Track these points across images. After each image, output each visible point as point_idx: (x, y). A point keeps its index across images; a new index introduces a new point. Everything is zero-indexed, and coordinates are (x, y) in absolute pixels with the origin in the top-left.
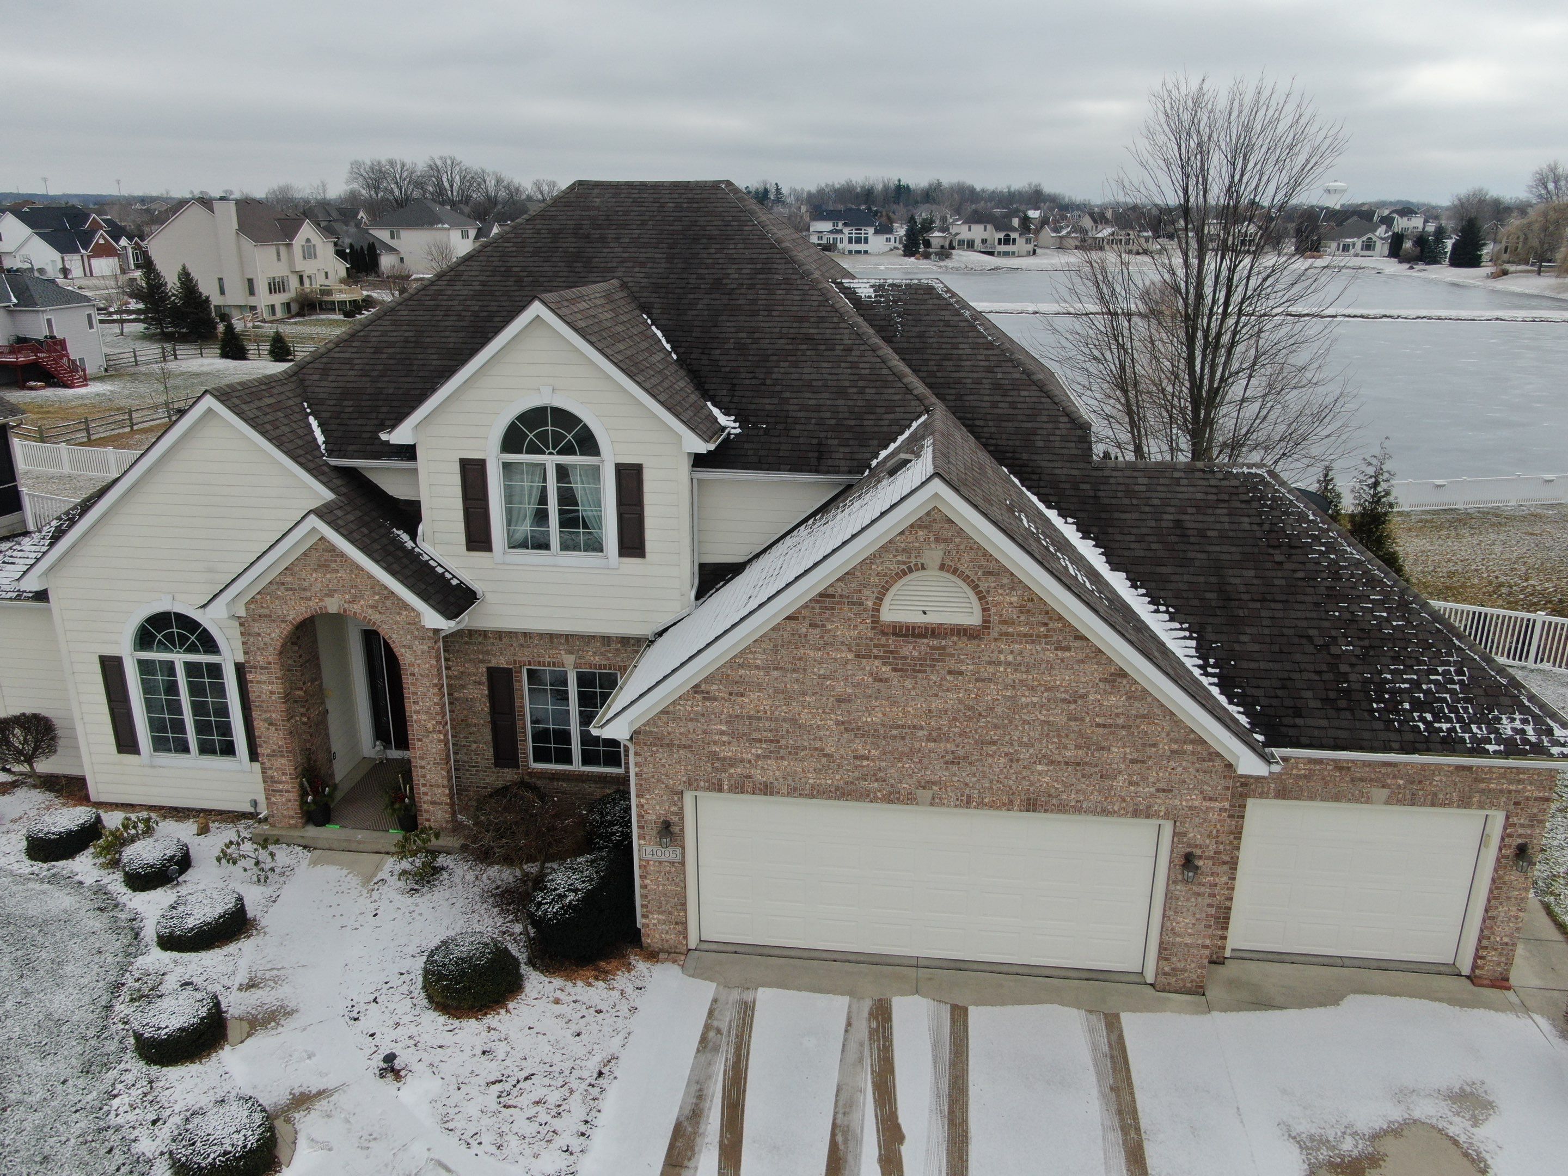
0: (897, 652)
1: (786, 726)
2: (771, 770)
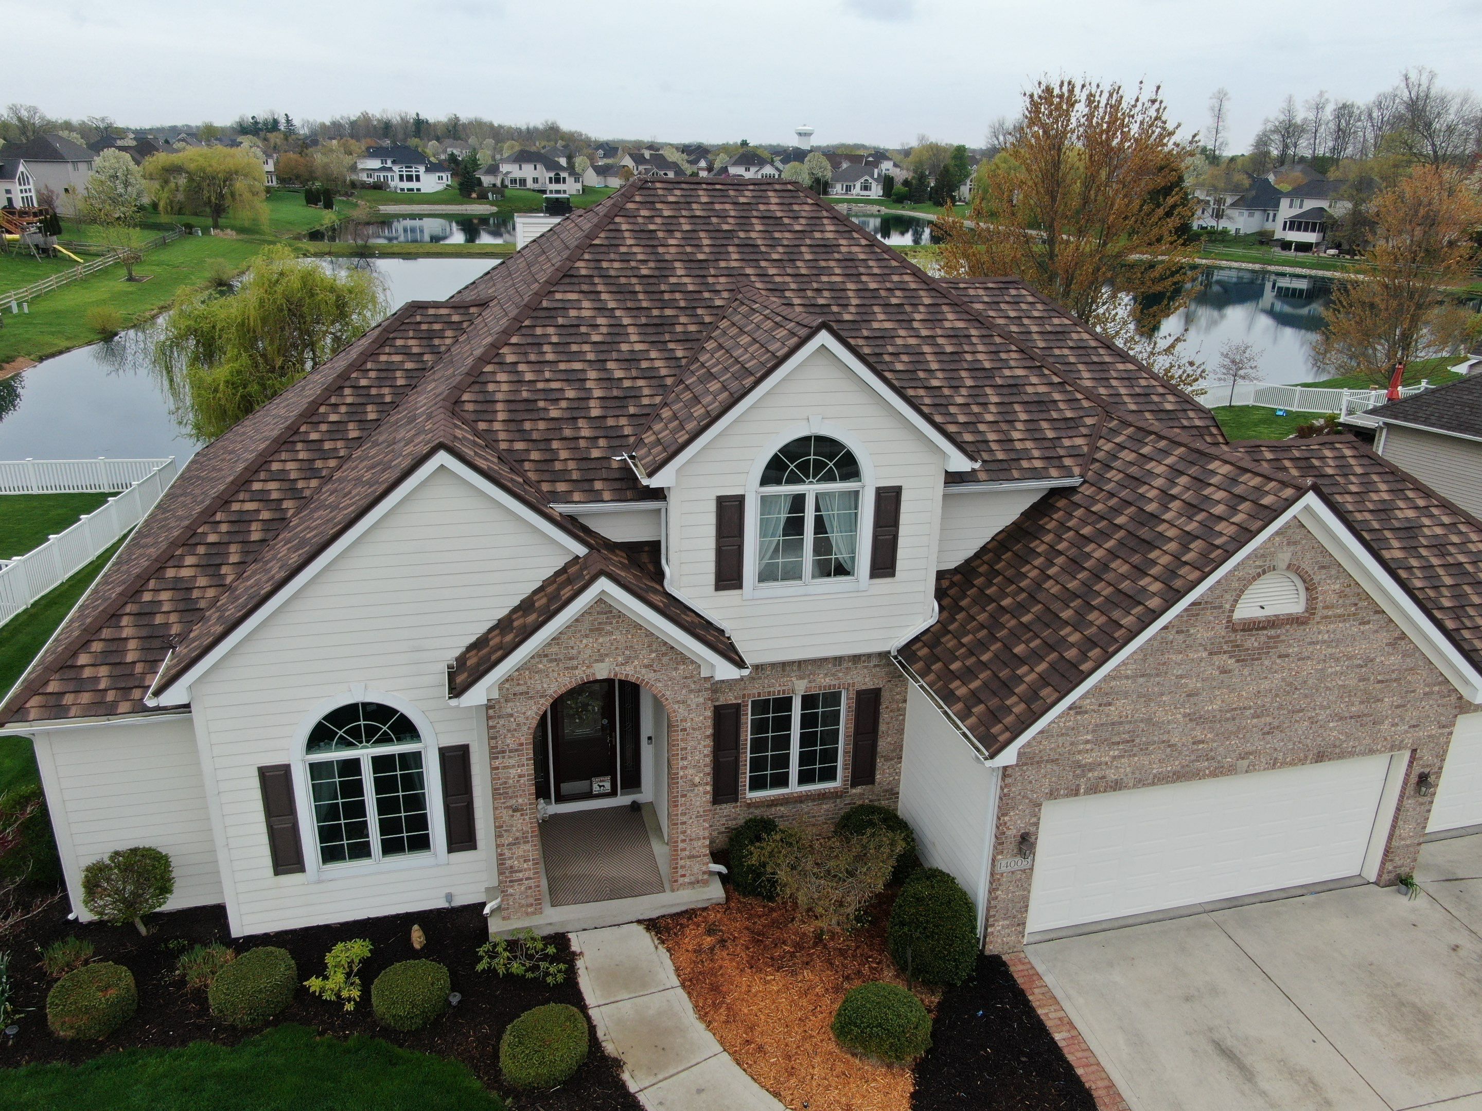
0: (1242, 646)
2: (1123, 768)
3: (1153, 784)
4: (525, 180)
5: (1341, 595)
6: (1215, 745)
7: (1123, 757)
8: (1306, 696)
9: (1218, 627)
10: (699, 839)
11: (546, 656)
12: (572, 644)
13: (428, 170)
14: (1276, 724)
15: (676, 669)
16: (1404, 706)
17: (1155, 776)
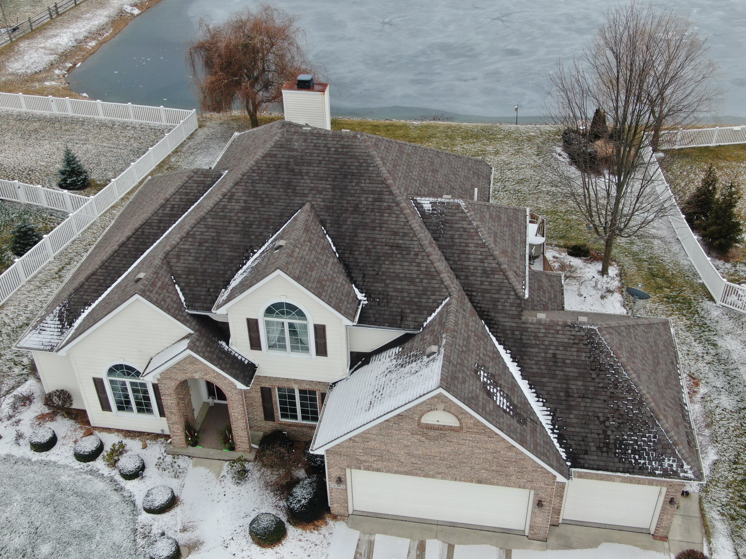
0: (427, 434)
1: (385, 452)
2: (380, 465)
3: (395, 473)
6: (423, 466)
7: (379, 461)
9: (413, 425)
11: (175, 368)
12: (184, 366)
14: (452, 465)
16: (522, 472)
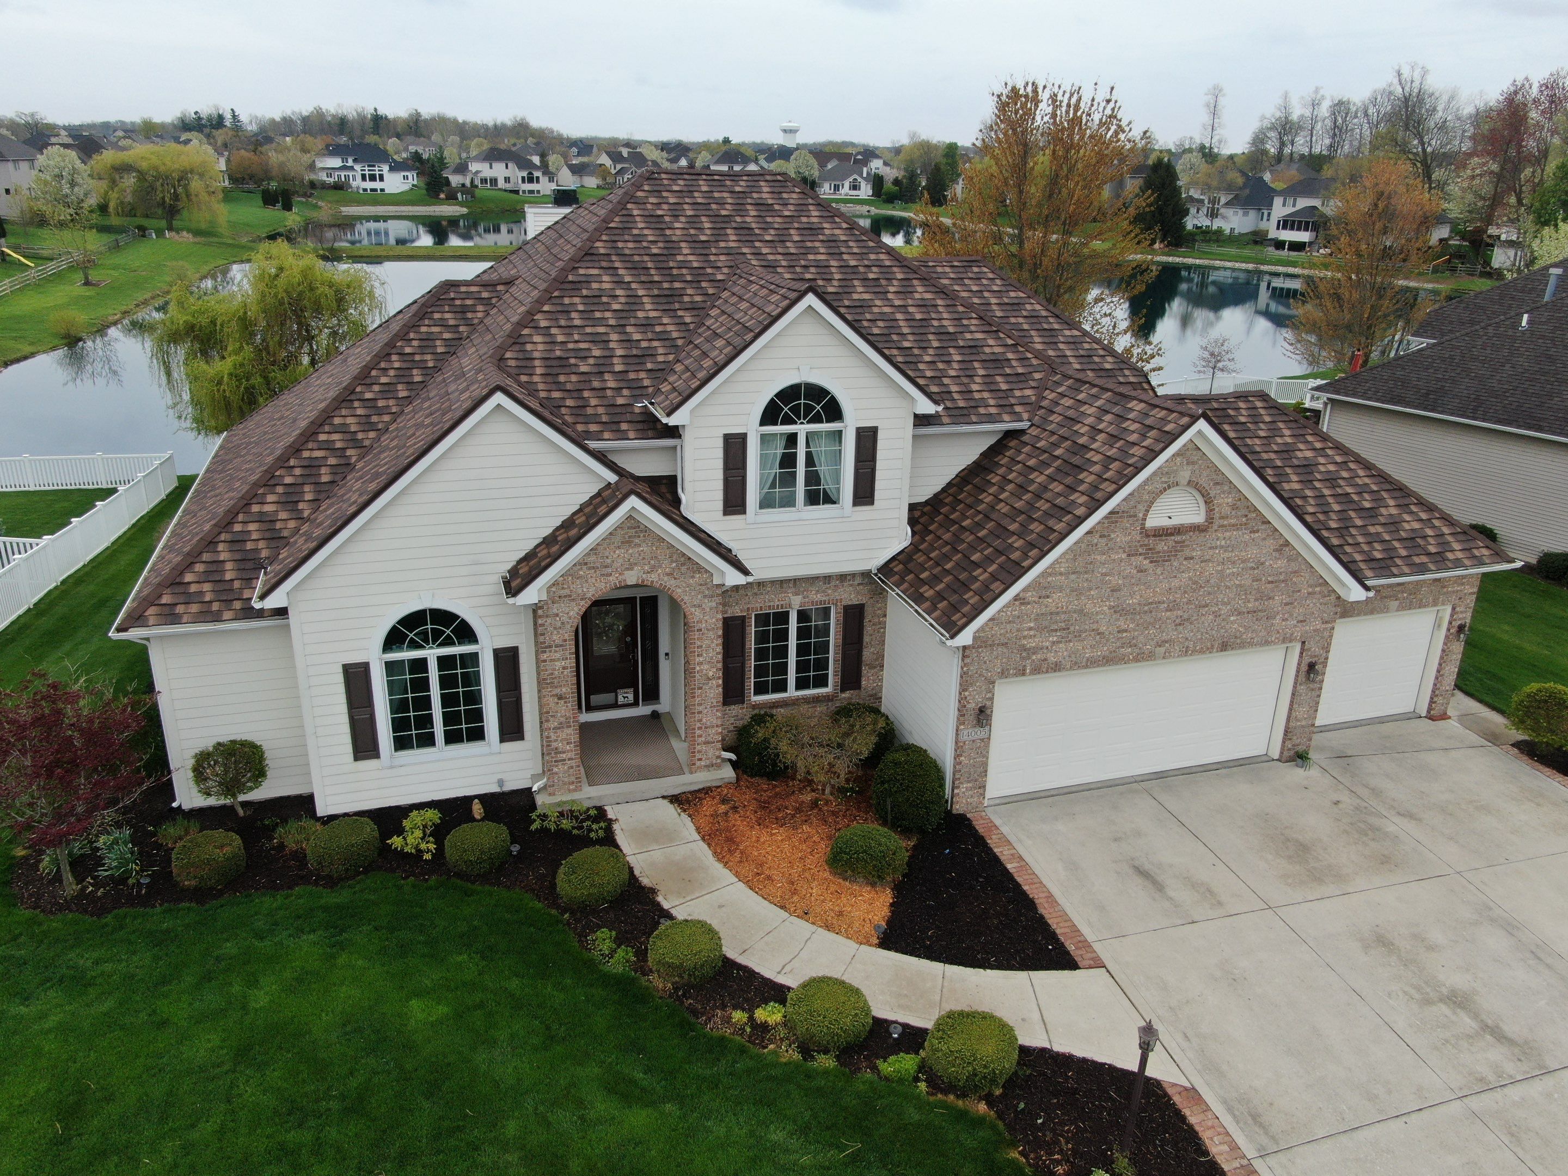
0: (1154, 549)
1: (1075, 616)
3: (1086, 667)
4: (496, 180)
5: (1234, 507)
6: (1136, 633)
7: (1061, 642)
8: (1209, 593)
9: (1134, 533)
10: (713, 727)
11: (586, 564)
12: (607, 554)
13: (392, 169)
14: (1186, 616)
15: (693, 577)
16: (1291, 604)
17: (1088, 660)
